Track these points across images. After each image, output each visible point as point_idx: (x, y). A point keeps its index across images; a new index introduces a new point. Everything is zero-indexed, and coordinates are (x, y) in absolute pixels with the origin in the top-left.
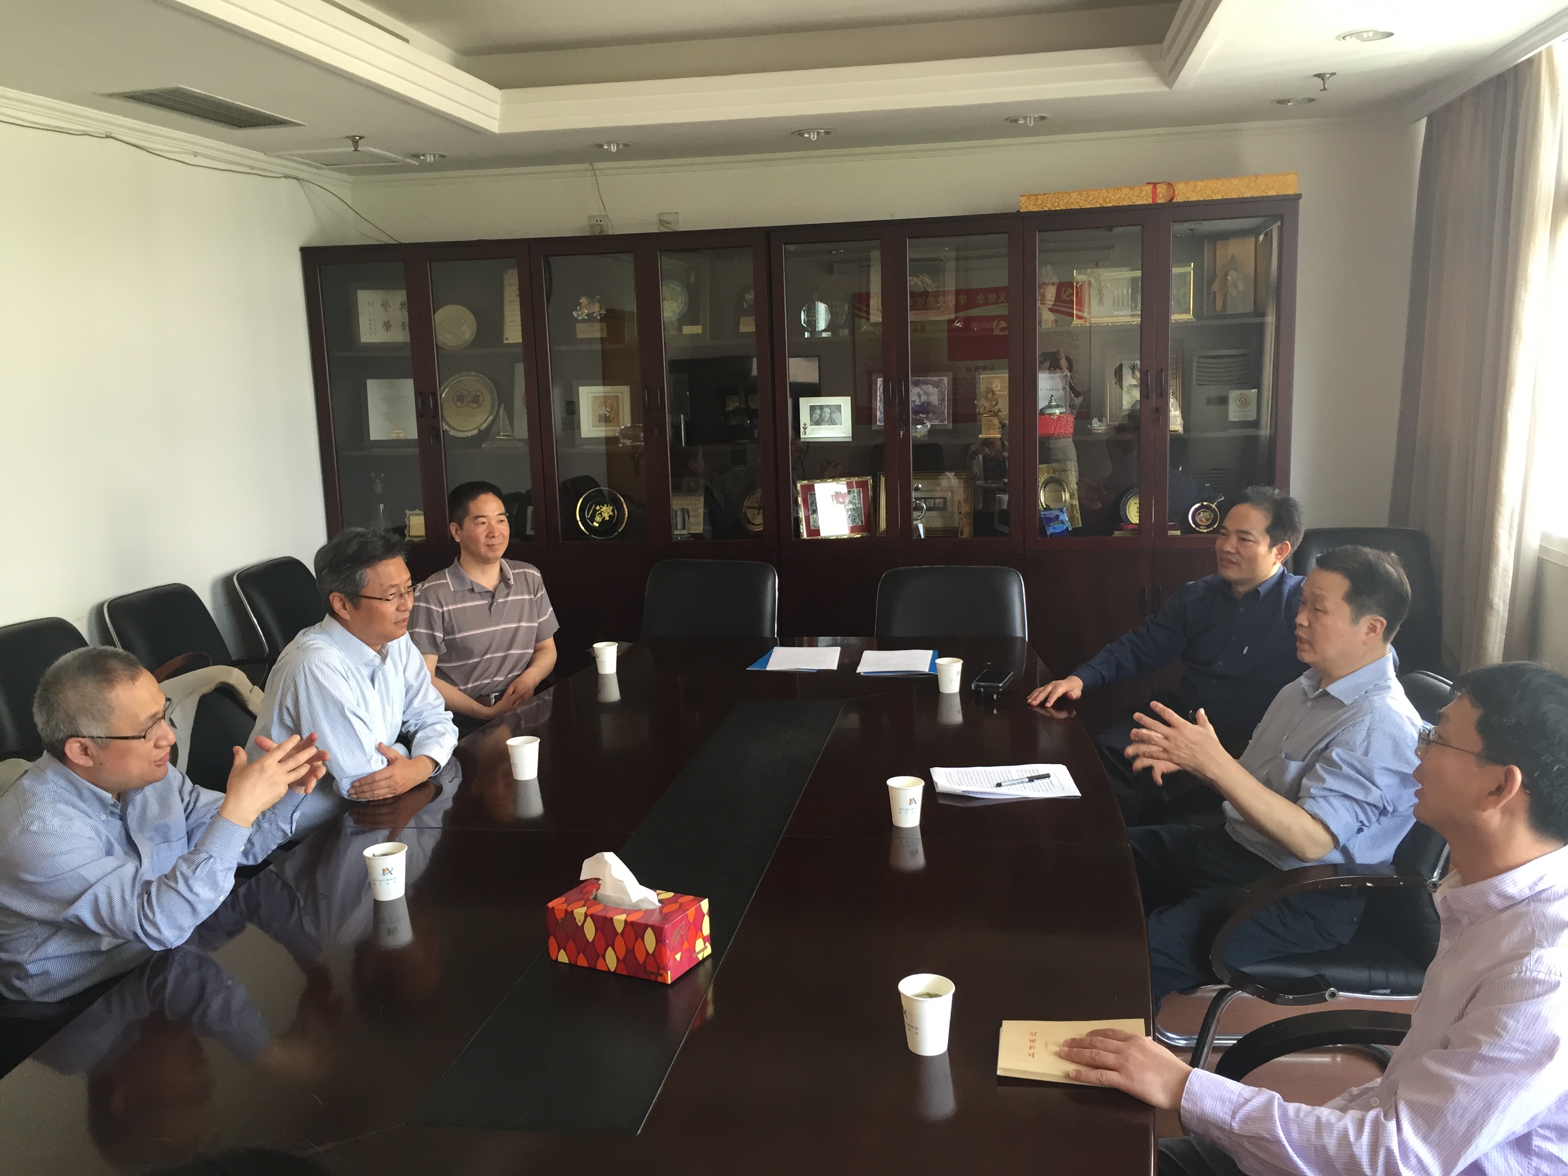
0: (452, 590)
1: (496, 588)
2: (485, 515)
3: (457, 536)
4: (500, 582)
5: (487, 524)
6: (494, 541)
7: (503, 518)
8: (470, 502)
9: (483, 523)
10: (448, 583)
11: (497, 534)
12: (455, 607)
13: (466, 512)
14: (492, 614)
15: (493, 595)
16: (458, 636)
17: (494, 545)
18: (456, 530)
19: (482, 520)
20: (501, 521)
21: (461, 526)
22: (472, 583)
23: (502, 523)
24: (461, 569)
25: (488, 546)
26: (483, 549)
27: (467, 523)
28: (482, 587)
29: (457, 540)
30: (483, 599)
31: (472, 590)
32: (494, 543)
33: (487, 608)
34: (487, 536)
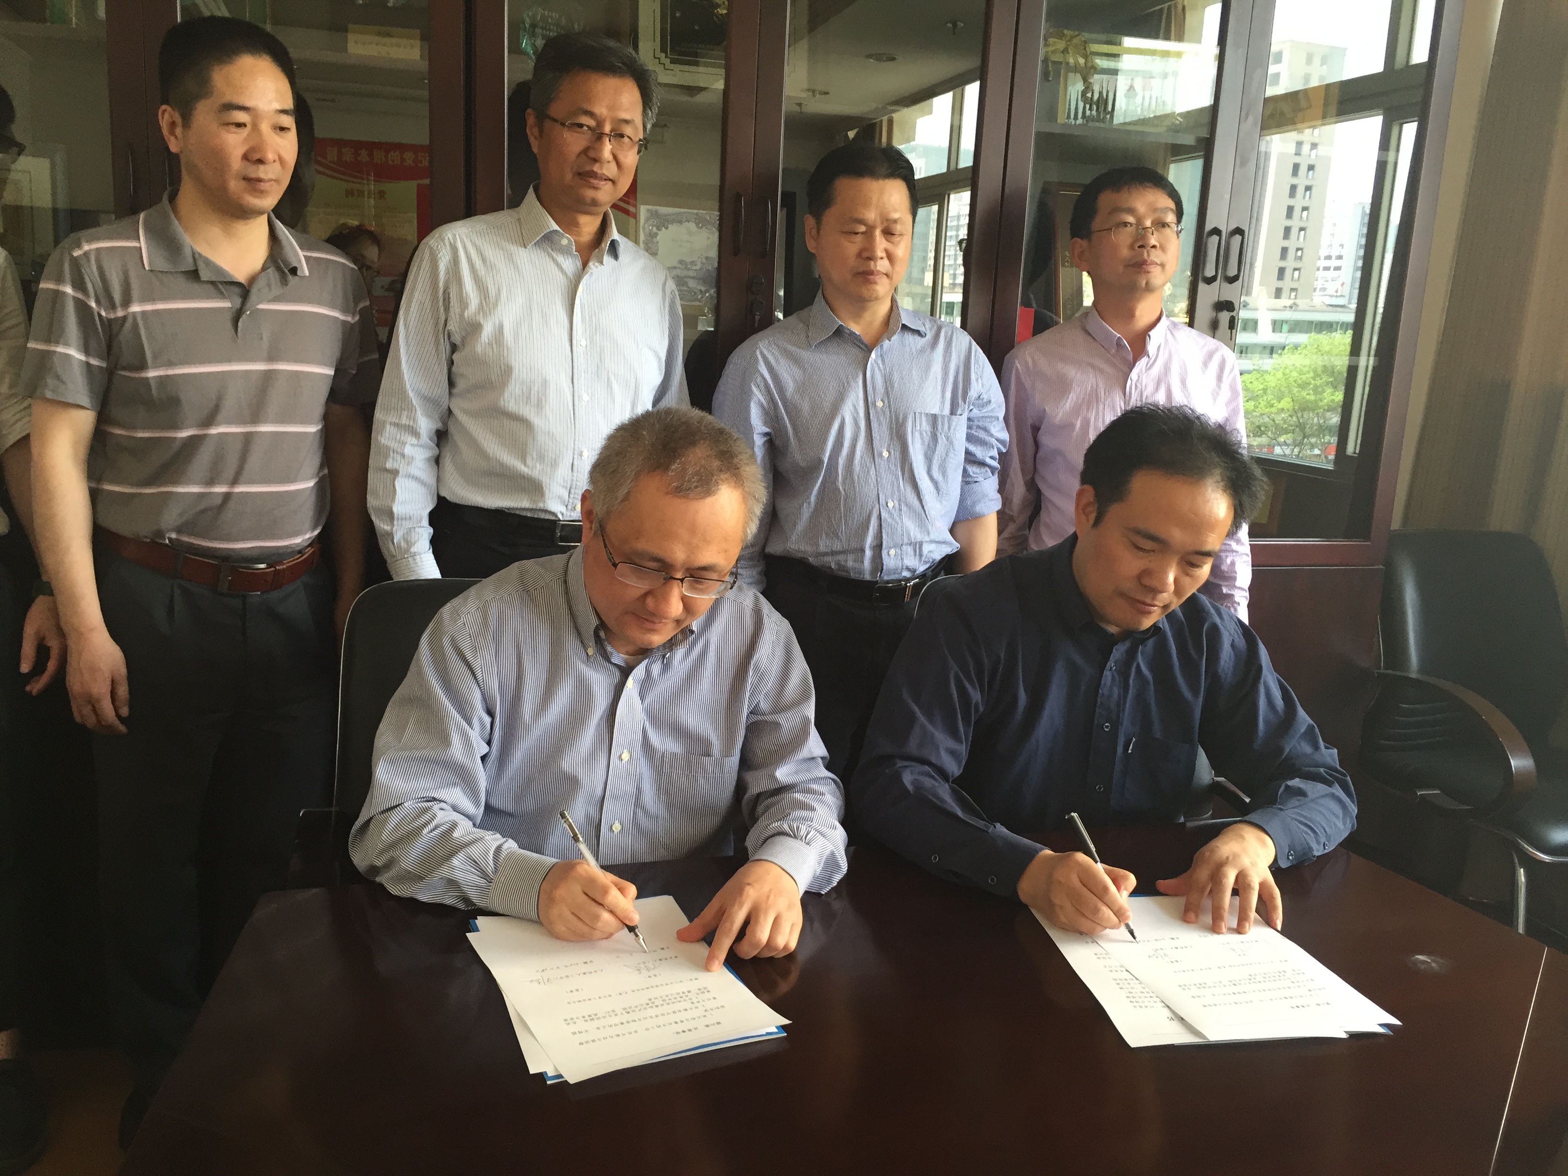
0: (147, 268)
1: (253, 279)
2: (248, 104)
3: (172, 138)
4: (264, 268)
5: (249, 127)
6: (262, 172)
7: (288, 121)
8: (216, 68)
9: (240, 125)
10: (140, 249)
11: (271, 156)
12: (149, 307)
13: (204, 89)
14: (239, 334)
15: (244, 291)
16: (152, 374)
17: (260, 180)
18: (173, 124)
19: (241, 117)
20: (282, 129)
21: (187, 118)
22: (195, 256)
23: (282, 134)
24: (176, 222)
25: (246, 179)
26: (234, 185)
27: (203, 113)
28: (219, 270)
29: (174, 148)
30: (222, 296)
31: (194, 275)
32: (262, 175)
33: (228, 317)
34: (246, 157)
